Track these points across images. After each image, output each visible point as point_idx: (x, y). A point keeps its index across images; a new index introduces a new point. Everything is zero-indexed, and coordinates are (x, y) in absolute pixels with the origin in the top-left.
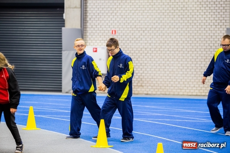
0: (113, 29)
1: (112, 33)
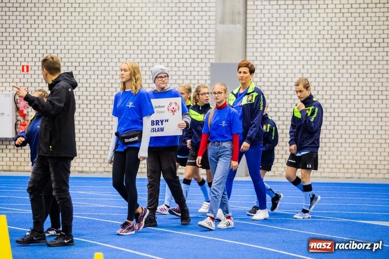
0: (23, 64)
1: (23, 70)
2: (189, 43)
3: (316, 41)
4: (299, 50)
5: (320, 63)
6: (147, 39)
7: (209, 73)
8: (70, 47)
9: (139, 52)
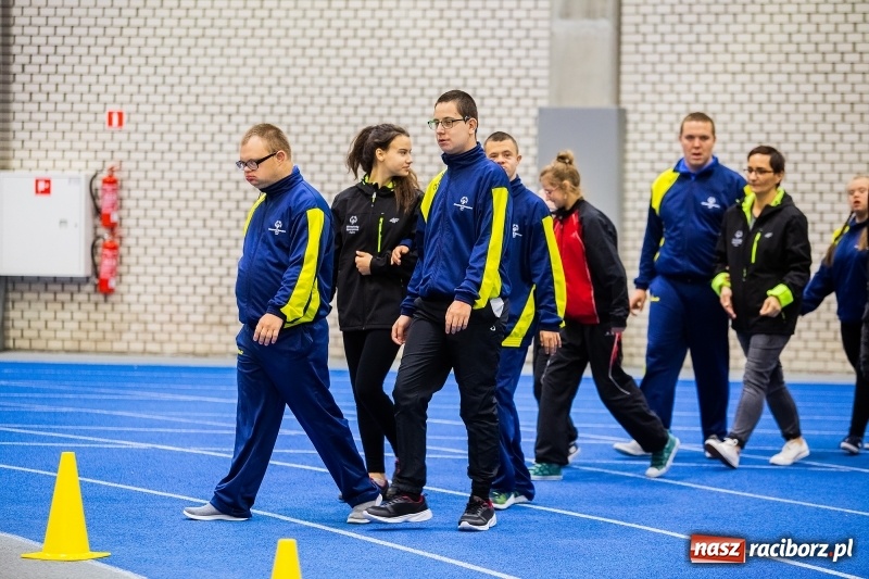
0: (110, 108)
1: (110, 123)
2: (490, 63)
3: (782, 57)
4: (741, 78)
5: (790, 108)
6: (394, 53)
7: (533, 131)
8: (216, 71)
9: (374, 81)
